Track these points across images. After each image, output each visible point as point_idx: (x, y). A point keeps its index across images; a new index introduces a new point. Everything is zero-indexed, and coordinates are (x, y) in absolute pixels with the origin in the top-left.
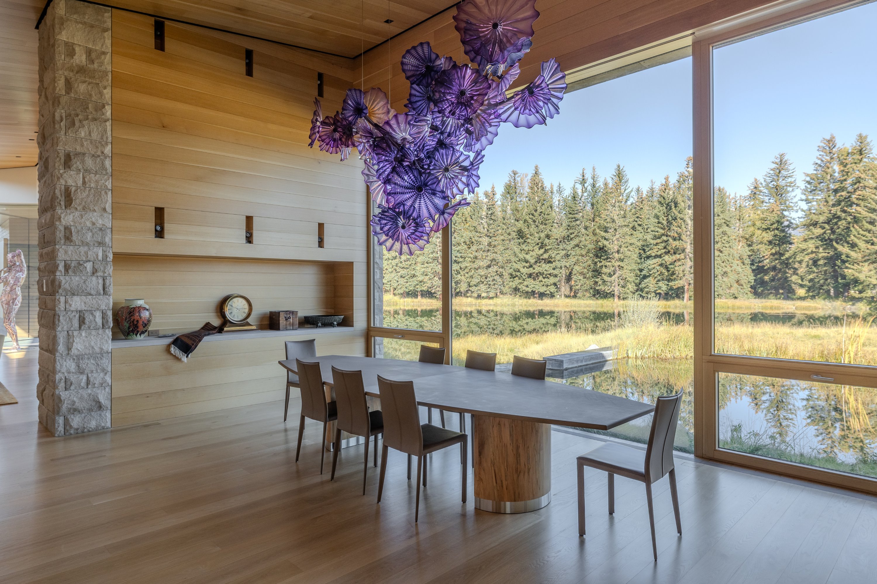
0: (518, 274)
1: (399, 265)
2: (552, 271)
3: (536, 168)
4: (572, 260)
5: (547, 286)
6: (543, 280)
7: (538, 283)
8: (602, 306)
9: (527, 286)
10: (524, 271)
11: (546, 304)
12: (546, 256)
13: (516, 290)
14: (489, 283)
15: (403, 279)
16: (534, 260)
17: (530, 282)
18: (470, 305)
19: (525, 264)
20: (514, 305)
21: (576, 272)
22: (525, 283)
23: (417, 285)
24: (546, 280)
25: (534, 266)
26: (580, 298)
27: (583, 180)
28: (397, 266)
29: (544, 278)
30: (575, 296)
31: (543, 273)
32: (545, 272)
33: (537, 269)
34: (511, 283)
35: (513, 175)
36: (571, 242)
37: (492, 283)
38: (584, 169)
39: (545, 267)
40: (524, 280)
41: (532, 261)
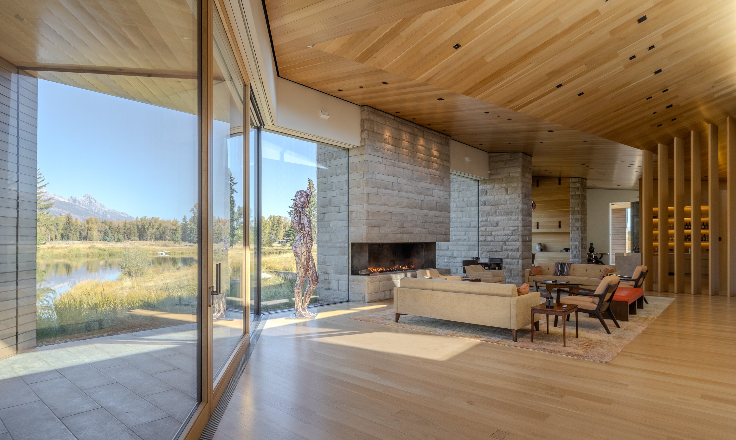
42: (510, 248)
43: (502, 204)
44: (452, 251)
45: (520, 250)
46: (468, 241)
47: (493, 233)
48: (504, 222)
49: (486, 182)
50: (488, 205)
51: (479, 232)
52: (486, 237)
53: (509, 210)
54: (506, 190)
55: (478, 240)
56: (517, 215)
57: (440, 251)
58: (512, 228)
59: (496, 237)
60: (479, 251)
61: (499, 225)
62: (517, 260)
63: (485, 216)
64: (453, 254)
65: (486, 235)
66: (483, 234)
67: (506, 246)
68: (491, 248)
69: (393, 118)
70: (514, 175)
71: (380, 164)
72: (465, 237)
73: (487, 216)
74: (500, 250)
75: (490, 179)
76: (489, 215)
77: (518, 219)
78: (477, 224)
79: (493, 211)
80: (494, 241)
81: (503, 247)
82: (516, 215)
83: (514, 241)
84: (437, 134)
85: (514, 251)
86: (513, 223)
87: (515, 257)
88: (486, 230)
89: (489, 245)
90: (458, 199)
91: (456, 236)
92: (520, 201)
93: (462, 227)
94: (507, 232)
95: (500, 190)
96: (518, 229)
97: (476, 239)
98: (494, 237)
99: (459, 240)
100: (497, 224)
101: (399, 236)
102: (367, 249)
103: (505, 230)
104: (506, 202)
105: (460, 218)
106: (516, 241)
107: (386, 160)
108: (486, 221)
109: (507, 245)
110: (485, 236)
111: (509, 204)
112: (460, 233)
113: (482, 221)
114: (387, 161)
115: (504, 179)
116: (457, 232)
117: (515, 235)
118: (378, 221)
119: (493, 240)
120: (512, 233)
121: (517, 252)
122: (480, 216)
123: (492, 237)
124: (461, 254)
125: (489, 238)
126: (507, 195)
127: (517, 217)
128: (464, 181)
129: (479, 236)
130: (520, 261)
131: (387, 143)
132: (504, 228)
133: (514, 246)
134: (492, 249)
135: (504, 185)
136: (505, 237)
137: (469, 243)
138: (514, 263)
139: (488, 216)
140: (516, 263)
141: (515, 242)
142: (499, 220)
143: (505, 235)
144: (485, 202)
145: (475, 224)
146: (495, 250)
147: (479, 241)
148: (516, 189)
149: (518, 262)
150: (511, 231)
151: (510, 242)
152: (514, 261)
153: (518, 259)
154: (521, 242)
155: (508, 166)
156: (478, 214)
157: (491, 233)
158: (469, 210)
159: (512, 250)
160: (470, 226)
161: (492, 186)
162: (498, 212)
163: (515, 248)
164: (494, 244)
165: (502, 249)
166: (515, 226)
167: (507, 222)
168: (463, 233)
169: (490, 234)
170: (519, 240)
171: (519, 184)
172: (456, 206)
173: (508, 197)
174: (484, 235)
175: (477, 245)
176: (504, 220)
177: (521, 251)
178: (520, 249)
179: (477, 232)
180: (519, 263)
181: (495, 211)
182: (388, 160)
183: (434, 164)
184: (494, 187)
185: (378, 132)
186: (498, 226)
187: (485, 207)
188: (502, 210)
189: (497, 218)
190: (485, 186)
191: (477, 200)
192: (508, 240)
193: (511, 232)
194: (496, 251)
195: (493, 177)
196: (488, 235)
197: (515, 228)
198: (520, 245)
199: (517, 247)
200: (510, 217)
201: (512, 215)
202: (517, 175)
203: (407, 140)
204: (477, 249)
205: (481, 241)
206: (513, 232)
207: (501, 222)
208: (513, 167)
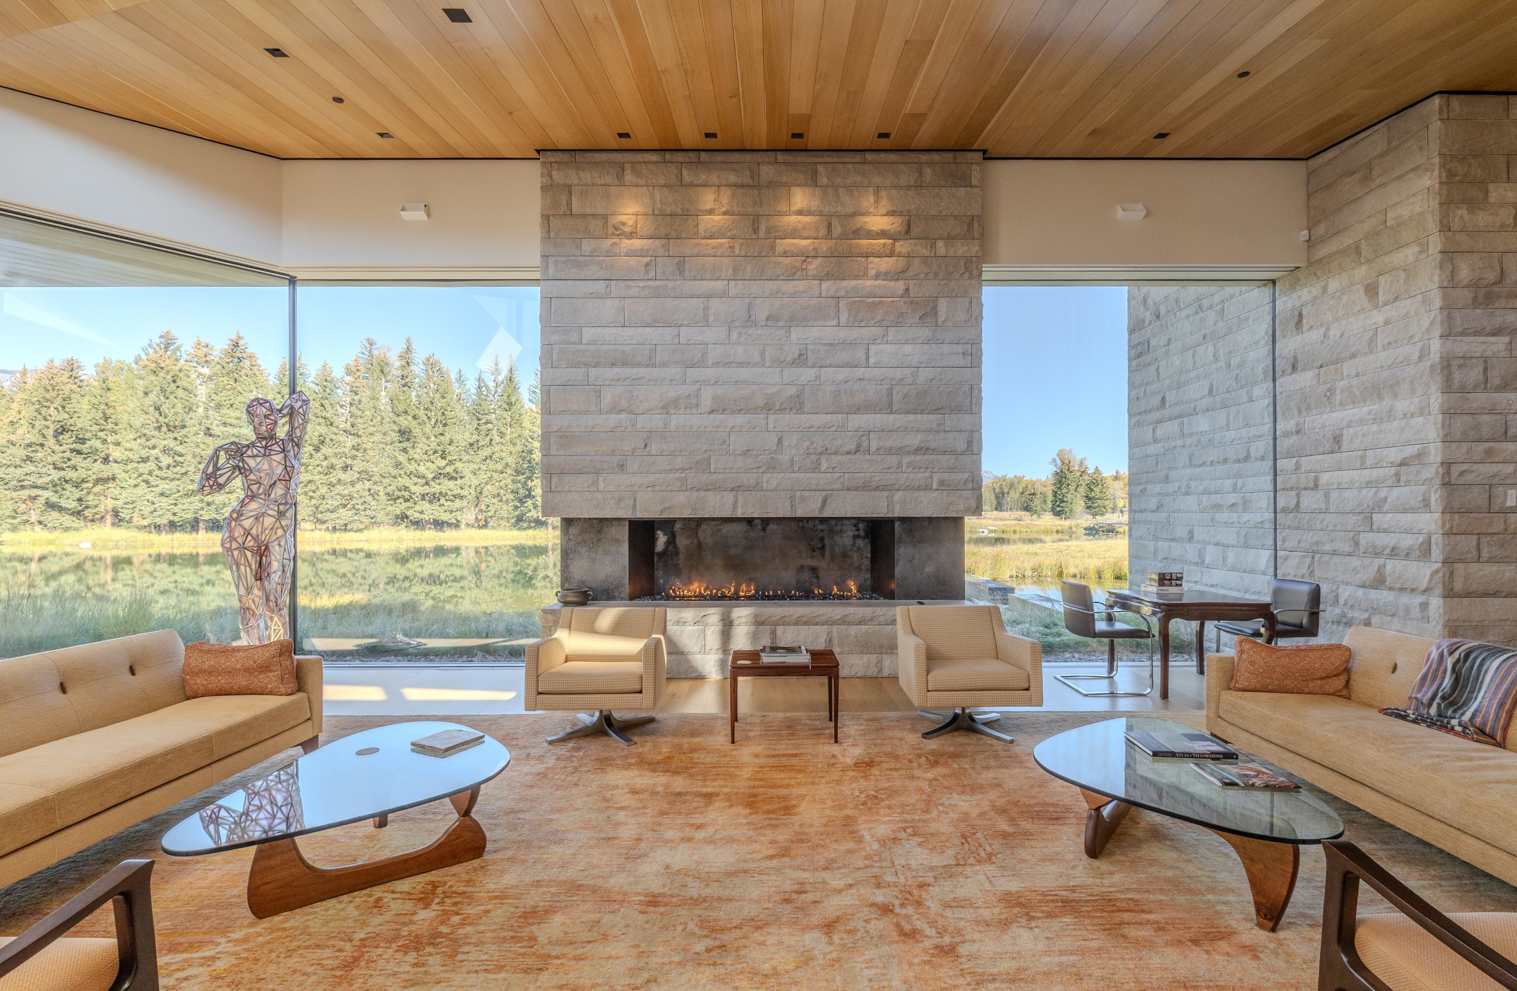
0: (406, 494)
1: (157, 472)
2: (459, 491)
3: (408, 341)
4: (483, 477)
5: (451, 512)
6: (446, 504)
7: (437, 508)
8: (535, 538)
9: (422, 512)
10: (418, 490)
11: (447, 537)
12: (449, 469)
13: (404, 517)
14: (357, 507)
15: (164, 499)
16: (433, 475)
17: (425, 506)
18: (322, 542)
19: (416, 480)
20: (400, 540)
21: (487, 493)
22: (418, 508)
23: (202, 509)
24: (449, 503)
25: (432, 483)
26: (493, 528)
27: (496, 370)
28: (150, 474)
29: (447, 500)
30: (485, 526)
31: (446, 494)
32: (449, 492)
33: (435, 488)
34: (390, 508)
35: (368, 345)
36: (480, 452)
37: (362, 508)
38: (497, 357)
39: (447, 485)
40: (415, 504)
41: (430, 476)
42: (1389, 540)
43: (1353, 356)
44: (1199, 546)
45: (1437, 554)
46: (1244, 511)
47: (1324, 478)
48: (1366, 428)
49: (1299, 280)
50: (1304, 370)
51: (1275, 475)
52: (1298, 496)
53: (1385, 374)
54: (1371, 290)
55: (1272, 506)
56: (1419, 392)
57: (1172, 544)
58: (1395, 455)
59: (1334, 495)
60: (1276, 550)
61: (1345, 444)
62: (1419, 599)
63: (1295, 412)
64: (1201, 555)
65: (1299, 490)
66: (1289, 485)
67: (1371, 531)
68: (1315, 539)
69: (655, 157)
70: (1404, 212)
71: (599, 300)
72: (1232, 498)
73: (1300, 412)
74: (1347, 548)
75: (1310, 264)
76: (1308, 408)
77: (1423, 411)
78: (1271, 448)
79: (1322, 389)
80: (1327, 511)
81: (1362, 535)
82: (1413, 391)
83: (1405, 511)
84: (893, 157)
85: (1407, 555)
86: (1402, 430)
87: (1409, 585)
88: (1298, 467)
89: (1310, 529)
90: (1214, 366)
91: (1210, 493)
92: (1432, 324)
93: (1225, 461)
94: (1376, 473)
95: (1345, 298)
96: (1420, 456)
97: (1265, 505)
98: (1327, 495)
99: (1217, 507)
100: (1337, 439)
101: (681, 498)
102: (624, 533)
103: (1369, 462)
104: (1372, 342)
105: (1221, 429)
106: (1412, 510)
107: (623, 284)
108: (1298, 432)
109: (1374, 527)
110: (1294, 493)
111: (1384, 349)
112: (1220, 481)
113: (1287, 434)
114: (630, 287)
115: (1364, 246)
116: (1214, 479)
117: (1408, 483)
118: (589, 458)
119: (1323, 506)
120: (1397, 475)
121: (1418, 559)
122: (1279, 416)
123: (1319, 495)
124: (1225, 559)
125: (1309, 500)
126: (1375, 312)
127: (1417, 400)
128: (1232, 296)
129: (1275, 491)
130: (1436, 603)
131: (632, 235)
132: (1363, 458)
133: (1407, 531)
134: (1317, 543)
135: (1361, 272)
136: (1368, 494)
137: (1245, 517)
138: (1407, 610)
139: (1304, 414)
140: (1416, 612)
141: (1410, 516)
142: (1345, 422)
143: (1369, 484)
144: (1295, 358)
145: (1262, 446)
146: (1327, 547)
147: (1275, 512)
148: (1410, 272)
149: (1424, 606)
150: (1392, 464)
151: (1390, 515)
152: (1405, 599)
153: (1424, 592)
154: (1437, 516)
155: (1377, 182)
156: (1271, 409)
157: (1316, 479)
158: (1245, 398)
159: (1394, 553)
160: (1247, 458)
161: (1316, 290)
162: (1338, 391)
163: (1407, 541)
164: (1325, 523)
165: (1357, 544)
166: (1407, 443)
167: (1375, 427)
168: (1229, 483)
169: (1311, 485)
170: (1426, 504)
171: (1424, 248)
172: (1211, 391)
173: (1378, 318)
174: (1291, 488)
175: (1269, 526)
176: (1362, 422)
177: (1441, 558)
178: (1434, 547)
179: (1270, 478)
180: (1431, 613)
181: (1329, 390)
182: (630, 283)
183: (877, 260)
184: (1325, 288)
185: (589, 211)
186: (1339, 450)
187: (1296, 376)
188: (1355, 381)
189: (1334, 415)
190: (1295, 296)
191: (1270, 358)
192: (1379, 506)
193: (1393, 470)
194: (1335, 553)
195: (1322, 252)
196: (1306, 489)
197: (1410, 451)
198: (1432, 527)
199: (1421, 539)
200: (1387, 403)
201: (1395, 396)
202: (1418, 209)
203: (724, 209)
204: (1270, 542)
205: (1284, 510)
206: (1403, 468)
207: (1351, 431)
208: (1399, 178)
